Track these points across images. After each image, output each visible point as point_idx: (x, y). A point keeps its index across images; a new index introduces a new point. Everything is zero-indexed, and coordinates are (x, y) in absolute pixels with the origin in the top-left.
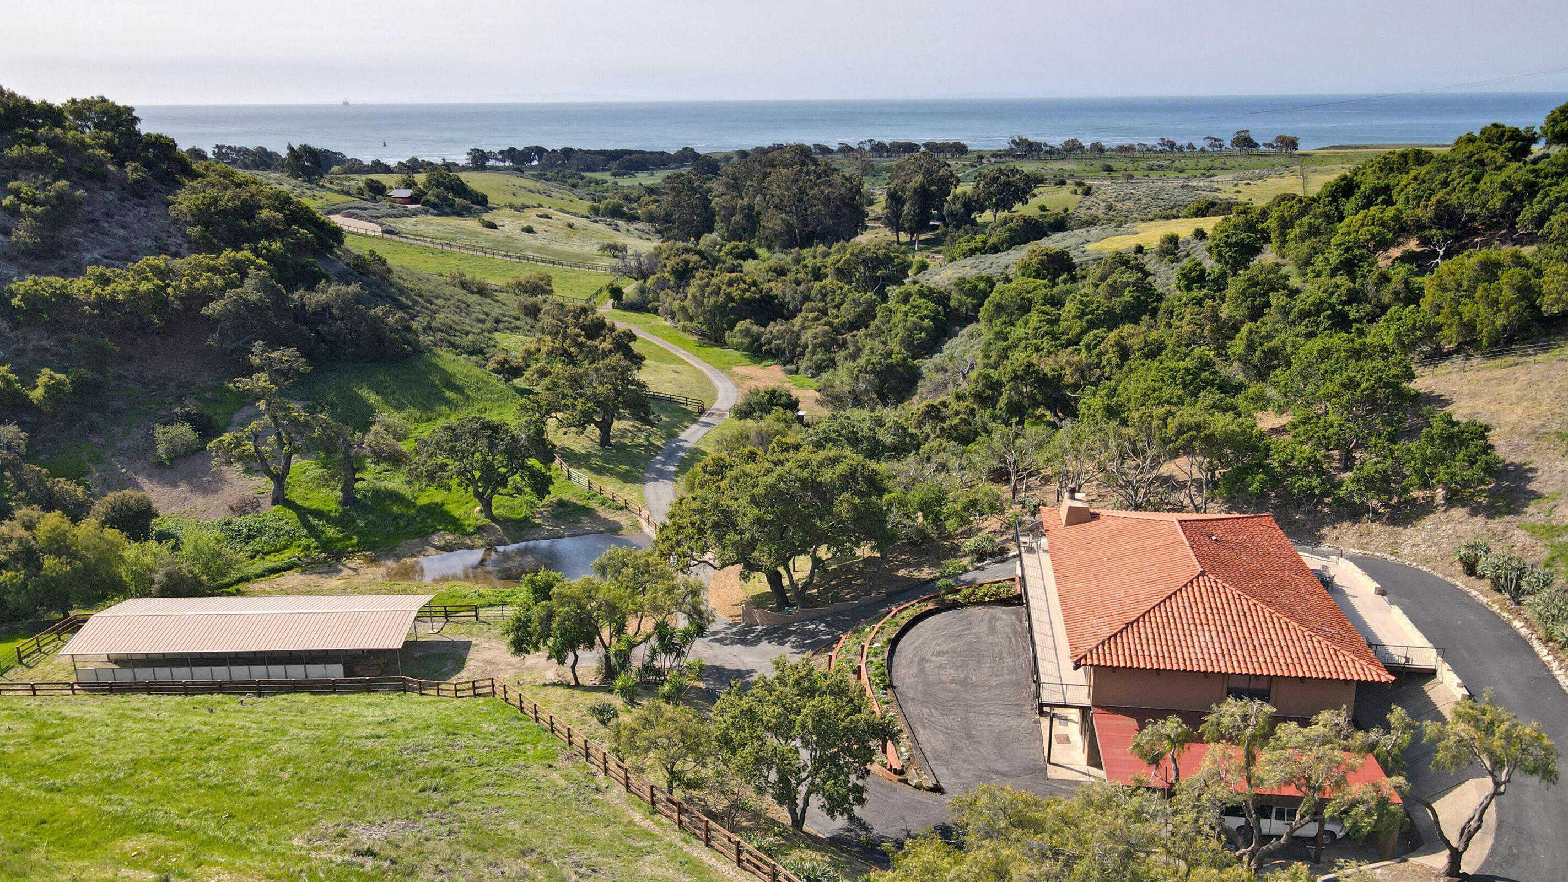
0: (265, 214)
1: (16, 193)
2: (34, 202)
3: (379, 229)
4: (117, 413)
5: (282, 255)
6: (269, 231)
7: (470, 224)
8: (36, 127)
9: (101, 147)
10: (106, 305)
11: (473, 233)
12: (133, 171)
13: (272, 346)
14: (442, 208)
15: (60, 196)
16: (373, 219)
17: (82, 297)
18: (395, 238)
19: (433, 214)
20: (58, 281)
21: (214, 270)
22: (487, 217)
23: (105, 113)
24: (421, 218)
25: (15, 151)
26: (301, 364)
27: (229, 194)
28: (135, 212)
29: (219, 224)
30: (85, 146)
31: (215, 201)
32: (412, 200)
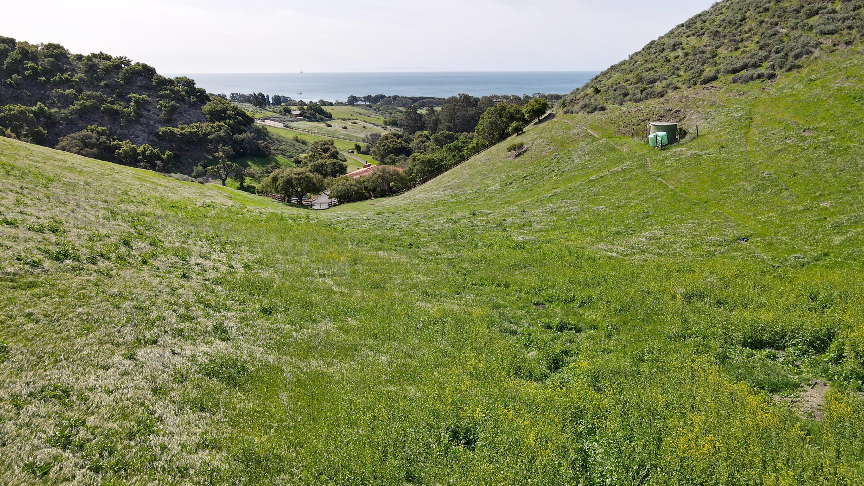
0: (229, 112)
1: (161, 104)
2: (165, 107)
3: (283, 125)
4: (184, 164)
5: (233, 124)
6: (230, 118)
7: (322, 125)
8: (167, 86)
9: (184, 92)
10: (183, 135)
11: (321, 128)
12: (192, 99)
13: (224, 146)
14: (311, 118)
15: (173, 105)
16: (281, 122)
17: (177, 133)
18: (288, 128)
19: (307, 121)
20: (171, 128)
21: (213, 127)
22: (329, 123)
23: (186, 81)
24: (301, 122)
25: (161, 93)
26: (232, 152)
27: (219, 106)
28: (192, 111)
29: (215, 114)
30: (179, 91)
31: (215, 108)
32: (300, 115)
